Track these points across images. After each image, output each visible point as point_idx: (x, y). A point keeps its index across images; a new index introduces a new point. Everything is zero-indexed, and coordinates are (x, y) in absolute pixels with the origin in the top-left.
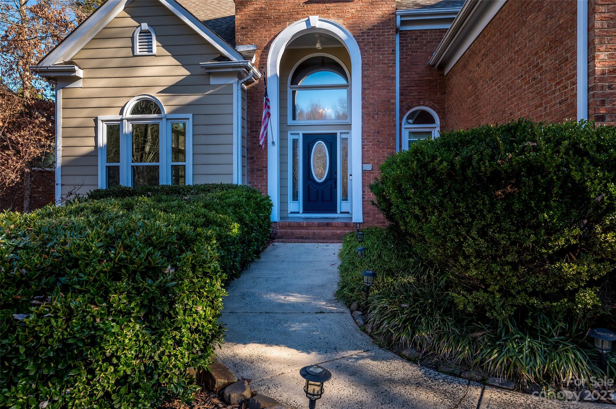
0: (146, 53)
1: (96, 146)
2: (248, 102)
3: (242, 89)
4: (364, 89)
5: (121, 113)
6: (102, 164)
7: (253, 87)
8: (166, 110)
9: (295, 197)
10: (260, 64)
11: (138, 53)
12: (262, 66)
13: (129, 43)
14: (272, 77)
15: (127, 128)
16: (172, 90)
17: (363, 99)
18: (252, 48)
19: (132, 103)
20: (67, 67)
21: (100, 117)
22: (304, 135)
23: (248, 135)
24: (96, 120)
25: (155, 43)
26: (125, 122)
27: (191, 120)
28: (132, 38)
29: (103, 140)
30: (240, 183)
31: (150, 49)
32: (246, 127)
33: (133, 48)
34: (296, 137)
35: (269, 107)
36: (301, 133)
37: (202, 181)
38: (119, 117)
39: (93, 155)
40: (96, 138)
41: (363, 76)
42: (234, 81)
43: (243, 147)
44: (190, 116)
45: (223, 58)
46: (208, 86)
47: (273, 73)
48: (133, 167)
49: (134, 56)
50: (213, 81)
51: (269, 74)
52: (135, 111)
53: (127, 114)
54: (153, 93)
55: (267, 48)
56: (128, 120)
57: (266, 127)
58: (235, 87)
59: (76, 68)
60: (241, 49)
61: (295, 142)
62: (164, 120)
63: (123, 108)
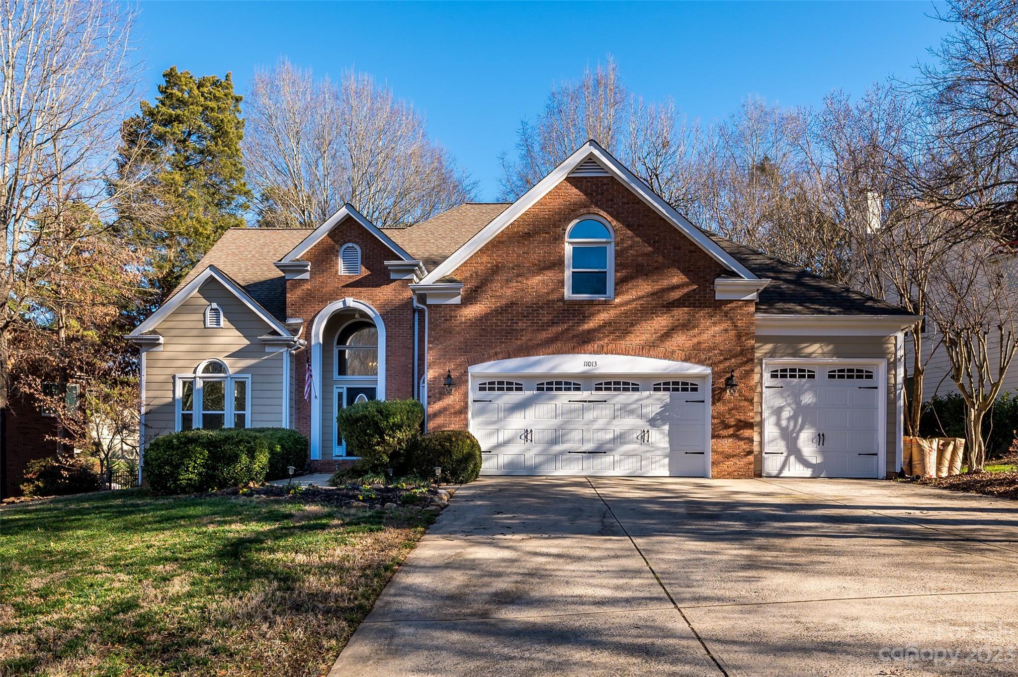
0: (215, 326)
1: (174, 398)
2: (296, 364)
3: (291, 355)
4: (387, 356)
5: (195, 372)
6: (179, 412)
7: (300, 352)
8: (231, 371)
9: (340, 443)
10: (306, 334)
11: (209, 326)
12: (308, 336)
13: (201, 317)
14: (315, 344)
15: (199, 384)
16: (237, 355)
17: (387, 363)
18: (300, 321)
19: (204, 364)
20: (153, 336)
21: (177, 375)
22: (348, 389)
23: (296, 390)
24: (174, 377)
25: (222, 318)
26: (198, 379)
27: (250, 379)
28: (204, 314)
29: (179, 393)
30: (288, 428)
31: (218, 323)
32: (294, 383)
33: (204, 322)
34: (341, 390)
35: (311, 371)
36: (345, 387)
37: (258, 425)
38: (193, 376)
39: (172, 404)
40: (174, 391)
41: (387, 346)
42: (284, 350)
43: (291, 399)
44: (249, 376)
45: (275, 333)
46: (265, 353)
47: (316, 342)
48: (203, 414)
49: (205, 328)
50: (268, 349)
51: (313, 343)
52: (206, 370)
53: (199, 373)
54: (221, 358)
55: (312, 321)
56: (200, 378)
57: (310, 386)
58: (285, 354)
59: (161, 337)
60: (291, 321)
61: (340, 395)
62: (229, 378)
63: (196, 368)
